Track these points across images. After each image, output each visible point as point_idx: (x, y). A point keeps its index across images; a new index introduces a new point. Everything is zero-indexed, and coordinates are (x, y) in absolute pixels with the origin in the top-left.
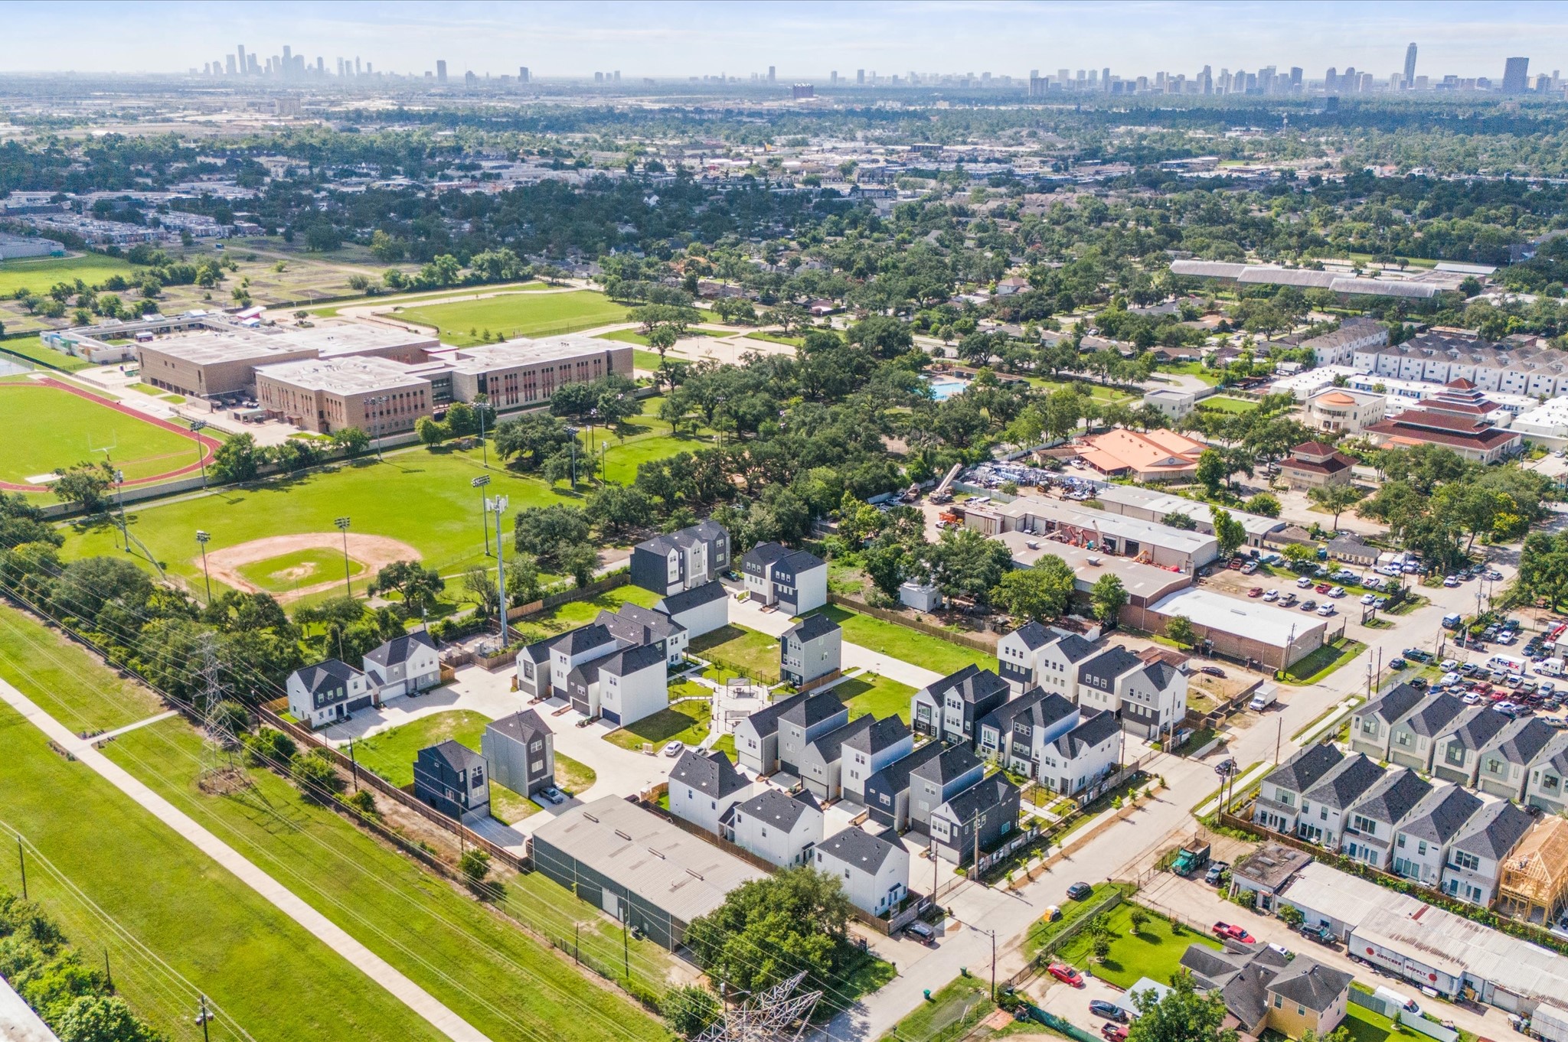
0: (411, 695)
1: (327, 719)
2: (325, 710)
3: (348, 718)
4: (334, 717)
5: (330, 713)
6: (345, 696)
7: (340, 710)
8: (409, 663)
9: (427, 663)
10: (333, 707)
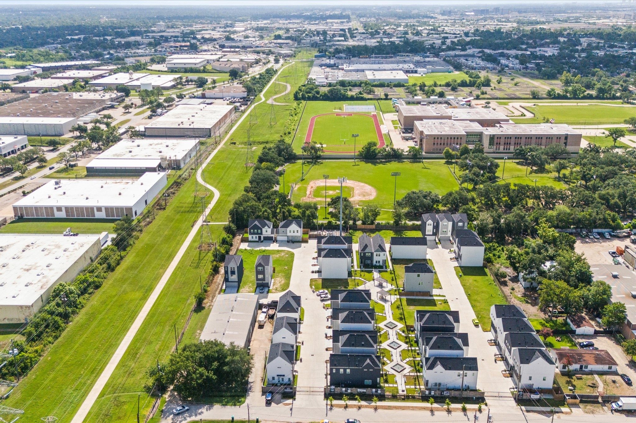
0: (288, 242)
1: (254, 239)
2: (254, 236)
3: (262, 242)
4: (257, 239)
5: (256, 237)
6: (261, 233)
7: (260, 238)
8: (288, 229)
9: (296, 232)
10: (257, 236)
